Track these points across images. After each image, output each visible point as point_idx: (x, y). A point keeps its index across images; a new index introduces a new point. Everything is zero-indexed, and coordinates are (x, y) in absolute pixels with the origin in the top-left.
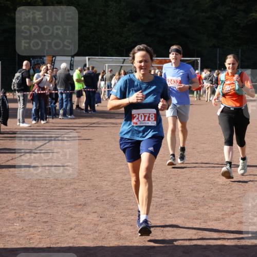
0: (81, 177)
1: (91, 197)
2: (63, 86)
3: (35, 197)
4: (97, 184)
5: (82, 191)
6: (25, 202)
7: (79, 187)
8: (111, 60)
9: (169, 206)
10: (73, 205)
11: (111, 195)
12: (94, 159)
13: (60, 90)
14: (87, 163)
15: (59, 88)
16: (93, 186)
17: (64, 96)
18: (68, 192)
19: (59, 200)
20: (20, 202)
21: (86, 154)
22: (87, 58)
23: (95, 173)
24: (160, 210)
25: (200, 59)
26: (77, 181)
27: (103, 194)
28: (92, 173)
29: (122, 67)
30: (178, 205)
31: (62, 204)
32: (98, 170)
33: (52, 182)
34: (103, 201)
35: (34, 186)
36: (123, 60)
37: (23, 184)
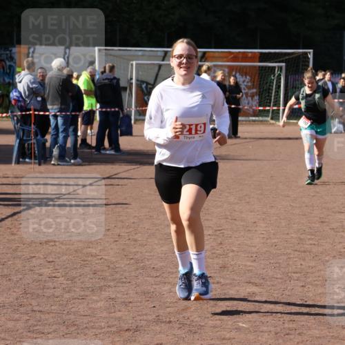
0: (118, 276)
1: (146, 315)
2: (56, 103)
3: (38, 315)
4: (152, 290)
5: (126, 304)
6: (20, 325)
7: (118, 295)
8: (140, 53)
9: (299, 334)
10: (114, 329)
11: (183, 310)
12: (136, 240)
13: (53, 109)
14: (123, 249)
15: (49, 107)
16: (144, 293)
17: (60, 120)
18: (99, 304)
19: (85, 321)
20: (10, 325)
21: (118, 231)
22: (97, 48)
23: (143, 268)
24: (284, 341)
25: (311, 51)
26: (112, 284)
27: (168, 310)
28: (137, 269)
29: (160, 66)
30: (317, 332)
31: (92, 328)
32: (147, 263)
33: (64, 286)
34: (170, 322)
35: (32, 294)
36: (163, 54)
37: (10, 289)
